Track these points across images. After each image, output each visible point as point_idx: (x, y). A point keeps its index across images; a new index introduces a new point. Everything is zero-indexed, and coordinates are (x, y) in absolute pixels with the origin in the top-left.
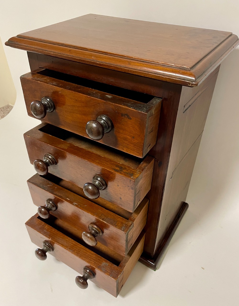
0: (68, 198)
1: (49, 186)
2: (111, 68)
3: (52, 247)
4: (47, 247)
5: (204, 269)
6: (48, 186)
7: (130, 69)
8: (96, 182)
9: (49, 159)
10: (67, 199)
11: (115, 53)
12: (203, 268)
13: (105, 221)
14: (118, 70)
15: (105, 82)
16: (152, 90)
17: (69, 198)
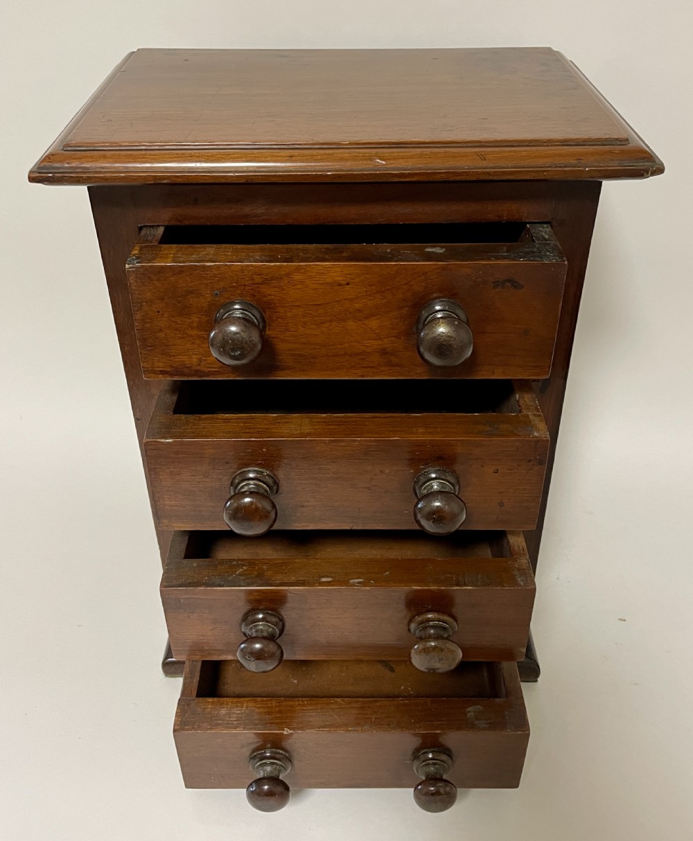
0: (323, 577)
1: (241, 570)
2: (438, 178)
3: (287, 755)
4: (272, 764)
5: (625, 620)
6: (237, 573)
7: (493, 170)
8: (432, 487)
9: (252, 482)
10: (324, 580)
11: (428, 140)
12: (621, 620)
13: (465, 585)
14: (458, 178)
15: (382, 221)
16: (523, 210)
17: (327, 577)
